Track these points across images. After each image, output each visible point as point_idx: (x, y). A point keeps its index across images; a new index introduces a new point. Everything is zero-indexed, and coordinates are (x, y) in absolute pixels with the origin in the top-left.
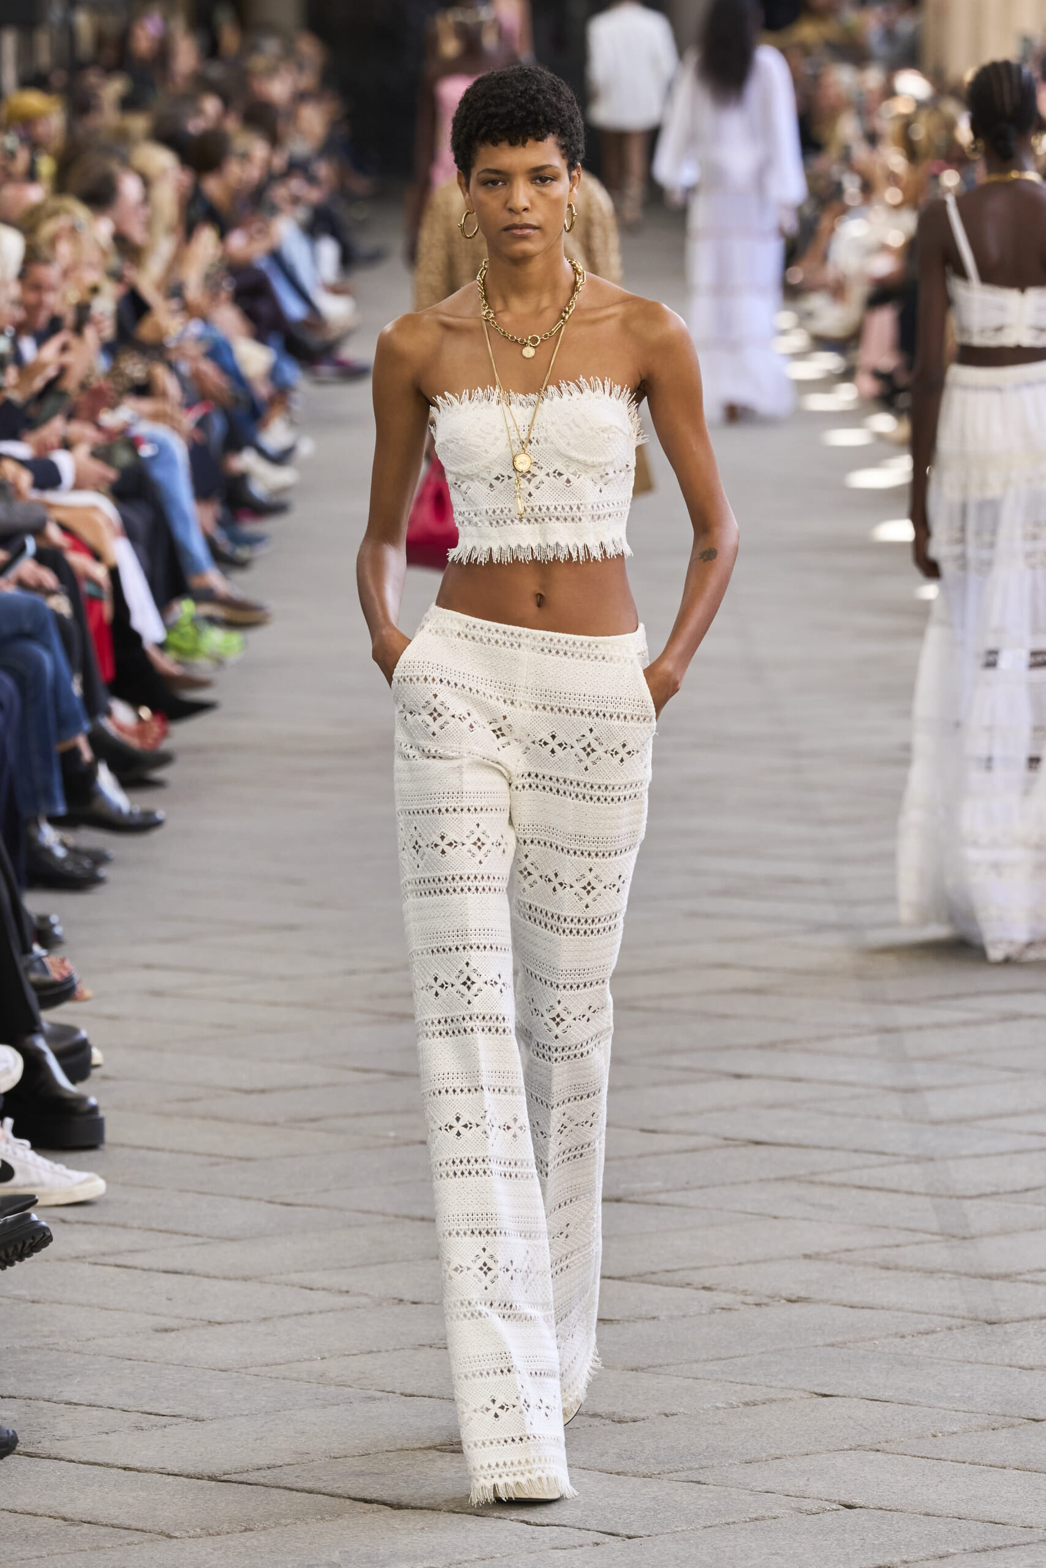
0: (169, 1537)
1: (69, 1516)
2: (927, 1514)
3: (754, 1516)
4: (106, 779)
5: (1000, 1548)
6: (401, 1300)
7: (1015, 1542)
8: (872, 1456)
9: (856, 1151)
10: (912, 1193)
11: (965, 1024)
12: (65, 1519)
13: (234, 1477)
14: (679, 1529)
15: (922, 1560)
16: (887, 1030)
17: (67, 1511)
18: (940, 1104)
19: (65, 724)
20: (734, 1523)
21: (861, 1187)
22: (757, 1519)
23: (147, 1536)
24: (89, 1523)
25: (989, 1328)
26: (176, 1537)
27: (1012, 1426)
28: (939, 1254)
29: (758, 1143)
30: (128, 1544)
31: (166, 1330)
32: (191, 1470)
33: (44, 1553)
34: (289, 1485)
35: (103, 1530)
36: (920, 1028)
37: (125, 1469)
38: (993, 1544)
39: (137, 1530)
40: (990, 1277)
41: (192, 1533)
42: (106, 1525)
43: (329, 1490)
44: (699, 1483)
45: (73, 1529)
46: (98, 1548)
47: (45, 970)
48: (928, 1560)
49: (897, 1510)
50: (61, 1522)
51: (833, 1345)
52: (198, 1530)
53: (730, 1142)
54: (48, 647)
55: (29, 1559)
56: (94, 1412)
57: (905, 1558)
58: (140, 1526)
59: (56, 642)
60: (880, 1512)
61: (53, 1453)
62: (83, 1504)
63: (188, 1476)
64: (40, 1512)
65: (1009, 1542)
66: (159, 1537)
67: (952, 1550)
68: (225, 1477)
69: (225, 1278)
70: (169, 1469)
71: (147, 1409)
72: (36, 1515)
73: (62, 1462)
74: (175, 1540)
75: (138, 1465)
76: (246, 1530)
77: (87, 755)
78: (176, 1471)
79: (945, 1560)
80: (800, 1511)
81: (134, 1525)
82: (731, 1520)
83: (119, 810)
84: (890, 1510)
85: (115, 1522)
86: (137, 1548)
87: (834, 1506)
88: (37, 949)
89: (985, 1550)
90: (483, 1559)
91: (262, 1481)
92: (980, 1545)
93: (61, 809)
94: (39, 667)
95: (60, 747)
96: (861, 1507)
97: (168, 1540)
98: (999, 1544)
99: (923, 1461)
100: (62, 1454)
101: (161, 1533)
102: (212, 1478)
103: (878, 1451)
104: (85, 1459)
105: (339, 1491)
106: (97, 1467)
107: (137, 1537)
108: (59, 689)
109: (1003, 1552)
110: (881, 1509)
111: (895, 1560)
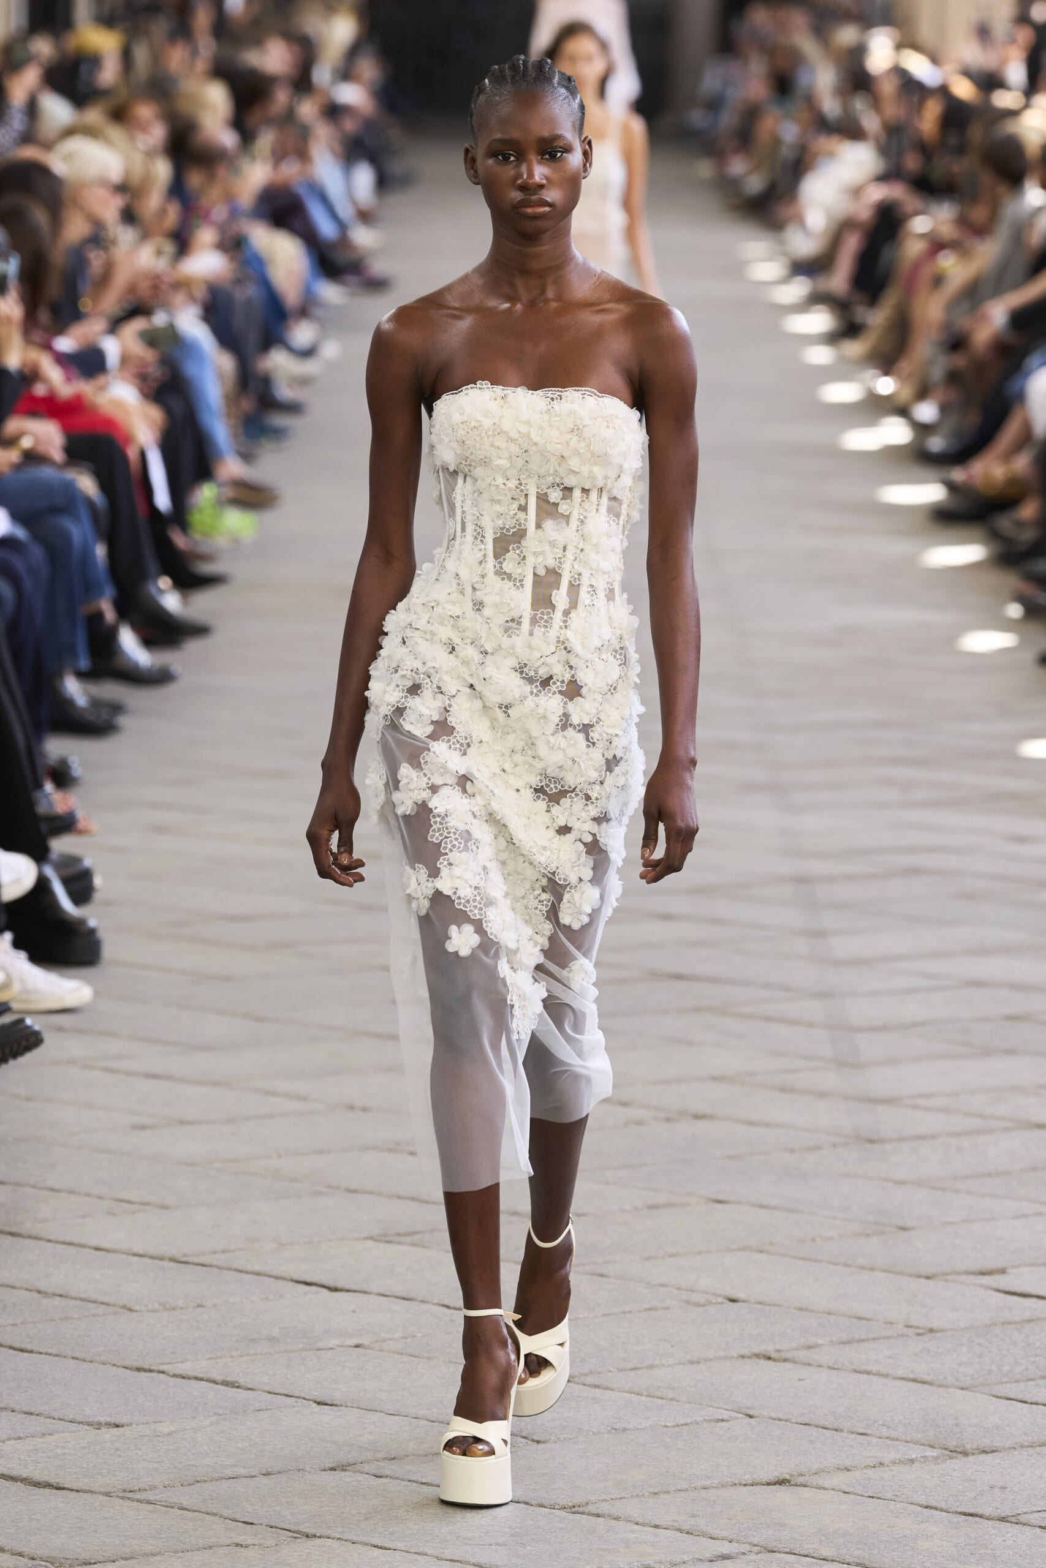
0: (130, 1310)
1: (43, 1289)
2: (801, 1309)
3: (648, 1306)
4: (126, 638)
5: (863, 1341)
6: (352, 1108)
7: (876, 1336)
8: (757, 1256)
9: (767, 986)
10: (810, 1025)
11: (872, 877)
12: (39, 1292)
13: (192, 1259)
14: (581, 1316)
15: (793, 1349)
16: (802, 880)
17: (42, 1285)
18: (842, 947)
19: (91, 590)
20: (629, 1312)
21: (768, 1019)
22: (650, 1309)
23: (111, 1309)
24: (61, 1296)
25: (869, 1146)
26: (136, 1311)
27: (882, 1233)
28: (830, 1079)
29: (678, 977)
30: (94, 1316)
31: (143, 1127)
32: (153, 1251)
33: (18, 1321)
34: (240, 1268)
35: (72, 1303)
36: (831, 879)
37: (97, 1249)
38: (857, 1337)
39: (102, 1303)
40: (875, 1101)
41: (150, 1307)
42: (75, 1299)
43: (274, 1273)
44: (601, 1275)
45: (45, 1301)
46: (66, 1319)
47: (50, 806)
48: (798, 1349)
49: (775, 1305)
50: (35, 1295)
51: (730, 1157)
52: (156, 1305)
53: (655, 975)
54: (76, 518)
55: (5, 1326)
56: (73, 1198)
57: (778, 1347)
58: (106, 1299)
59: (85, 515)
60: (759, 1307)
61: (34, 1233)
63: (152, 1257)
64: (18, 1285)
65: (871, 1336)
66: (121, 1310)
67: (820, 1342)
68: (185, 1259)
69: (200, 1083)
70: (136, 1250)
71: (120, 1196)
72: (14, 1287)
73: (41, 1243)
74: (134, 1314)
75: (107, 1245)
76: (199, 1306)
77: (111, 617)
78: (141, 1252)
79: (813, 1350)
80: (688, 1302)
81: (100, 1298)
82: (627, 1309)
83: (137, 667)
84: (770, 1305)
85: (83, 1296)
86: (101, 1319)
87: (720, 1300)
88: (49, 788)
89: (848, 1342)
90: (406, 1338)
91: (216, 1263)
92: (845, 1337)
93: (84, 663)
95: (85, 610)
96: (743, 1301)
97: (129, 1313)
98: (862, 1337)
99: (802, 1263)
100: (43, 1234)
101: (124, 1307)
102: (173, 1260)
103: (762, 1252)
104: (62, 1239)
105: (284, 1274)
106: (71, 1247)
107: (102, 1309)
108: (86, 558)
109: (865, 1344)
110: (760, 1303)
111: (770, 1349)
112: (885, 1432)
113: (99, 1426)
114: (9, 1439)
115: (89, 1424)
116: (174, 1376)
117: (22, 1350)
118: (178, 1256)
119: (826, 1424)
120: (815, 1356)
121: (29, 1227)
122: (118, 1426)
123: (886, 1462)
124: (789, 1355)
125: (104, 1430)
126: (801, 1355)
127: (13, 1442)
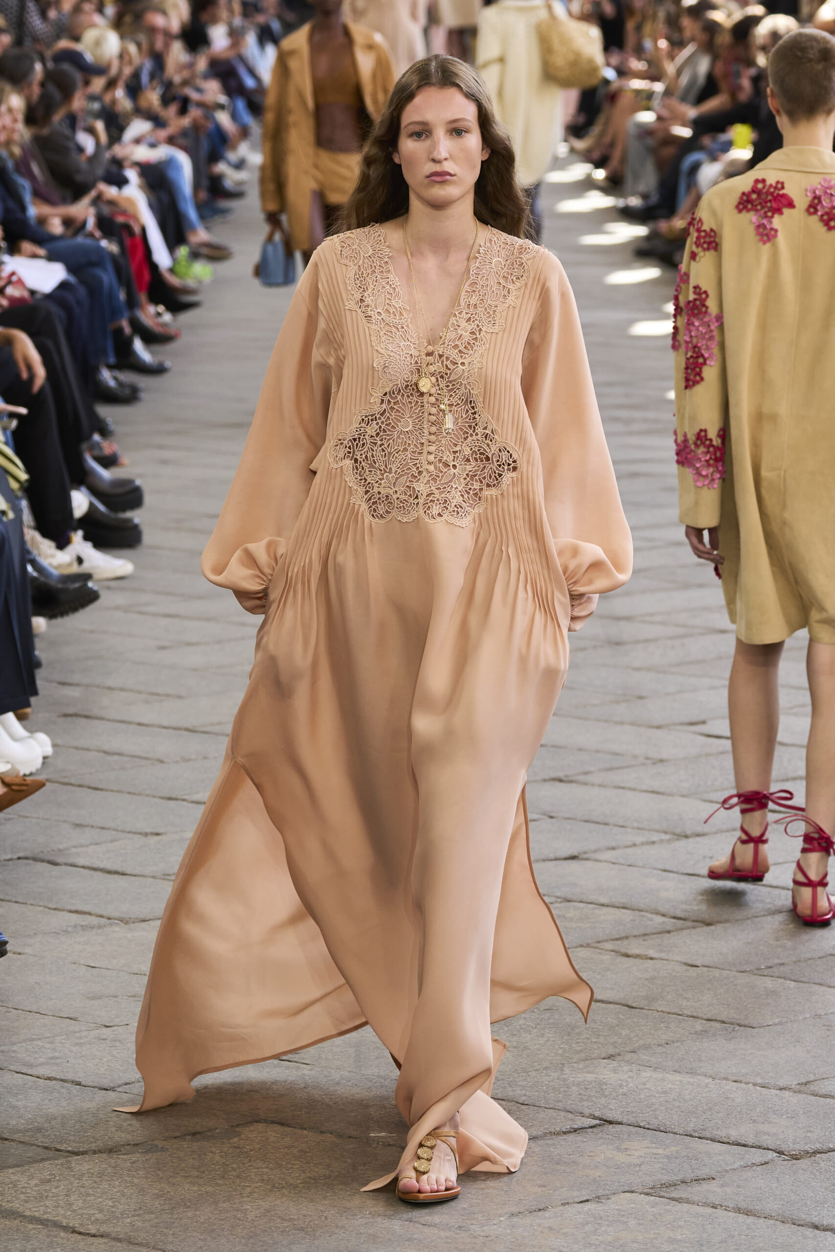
0: (162, 762)
2: (580, 750)
4: (138, 345)
17: (106, 747)
19: (115, 313)
23: (150, 762)
26: (165, 762)
27: (627, 701)
30: (140, 766)
31: (164, 648)
33: (93, 771)
38: (615, 766)
41: (174, 760)
42: (128, 756)
45: (109, 758)
46: (122, 768)
47: (101, 449)
48: (579, 774)
50: (102, 754)
54: (105, 269)
56: (123, 693)
59: (110, 267)
62: (115, 743)
64: (91, 748)
65: (624, 765)
66: (156, 762)
67: (593, 769)
71: (152, 691)
72: (89, 750)
74: (164, 764)
77: (127, 330)
79: (589, 775)
83: (144, 362)
85: (132, 754)
86: (144, 768)
88: (96, 437)
92: (608, 766)
93: (112, 360)
94: (100, 282)
95: (111, 327)
98: (619, 766)
101: (157, 760)
102: (187, 730)
107: (143, 762)
108: (112, 296)
111: (561, 774)
112: (636, 825)
113: (146, 834)
114: (91, 844)
115: (140, 834)
116: (193, 802)
117: (96, 789)
118: (190, 727)
119: (598, 820)
120: (589, 778)
121: (96, 712)
122: (158, 834)
123: (637, 843)
124: (573, 778)
125: (149, 837)
126: (581, 778)
127: (93, 847)
